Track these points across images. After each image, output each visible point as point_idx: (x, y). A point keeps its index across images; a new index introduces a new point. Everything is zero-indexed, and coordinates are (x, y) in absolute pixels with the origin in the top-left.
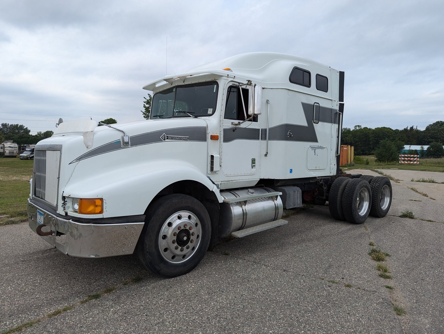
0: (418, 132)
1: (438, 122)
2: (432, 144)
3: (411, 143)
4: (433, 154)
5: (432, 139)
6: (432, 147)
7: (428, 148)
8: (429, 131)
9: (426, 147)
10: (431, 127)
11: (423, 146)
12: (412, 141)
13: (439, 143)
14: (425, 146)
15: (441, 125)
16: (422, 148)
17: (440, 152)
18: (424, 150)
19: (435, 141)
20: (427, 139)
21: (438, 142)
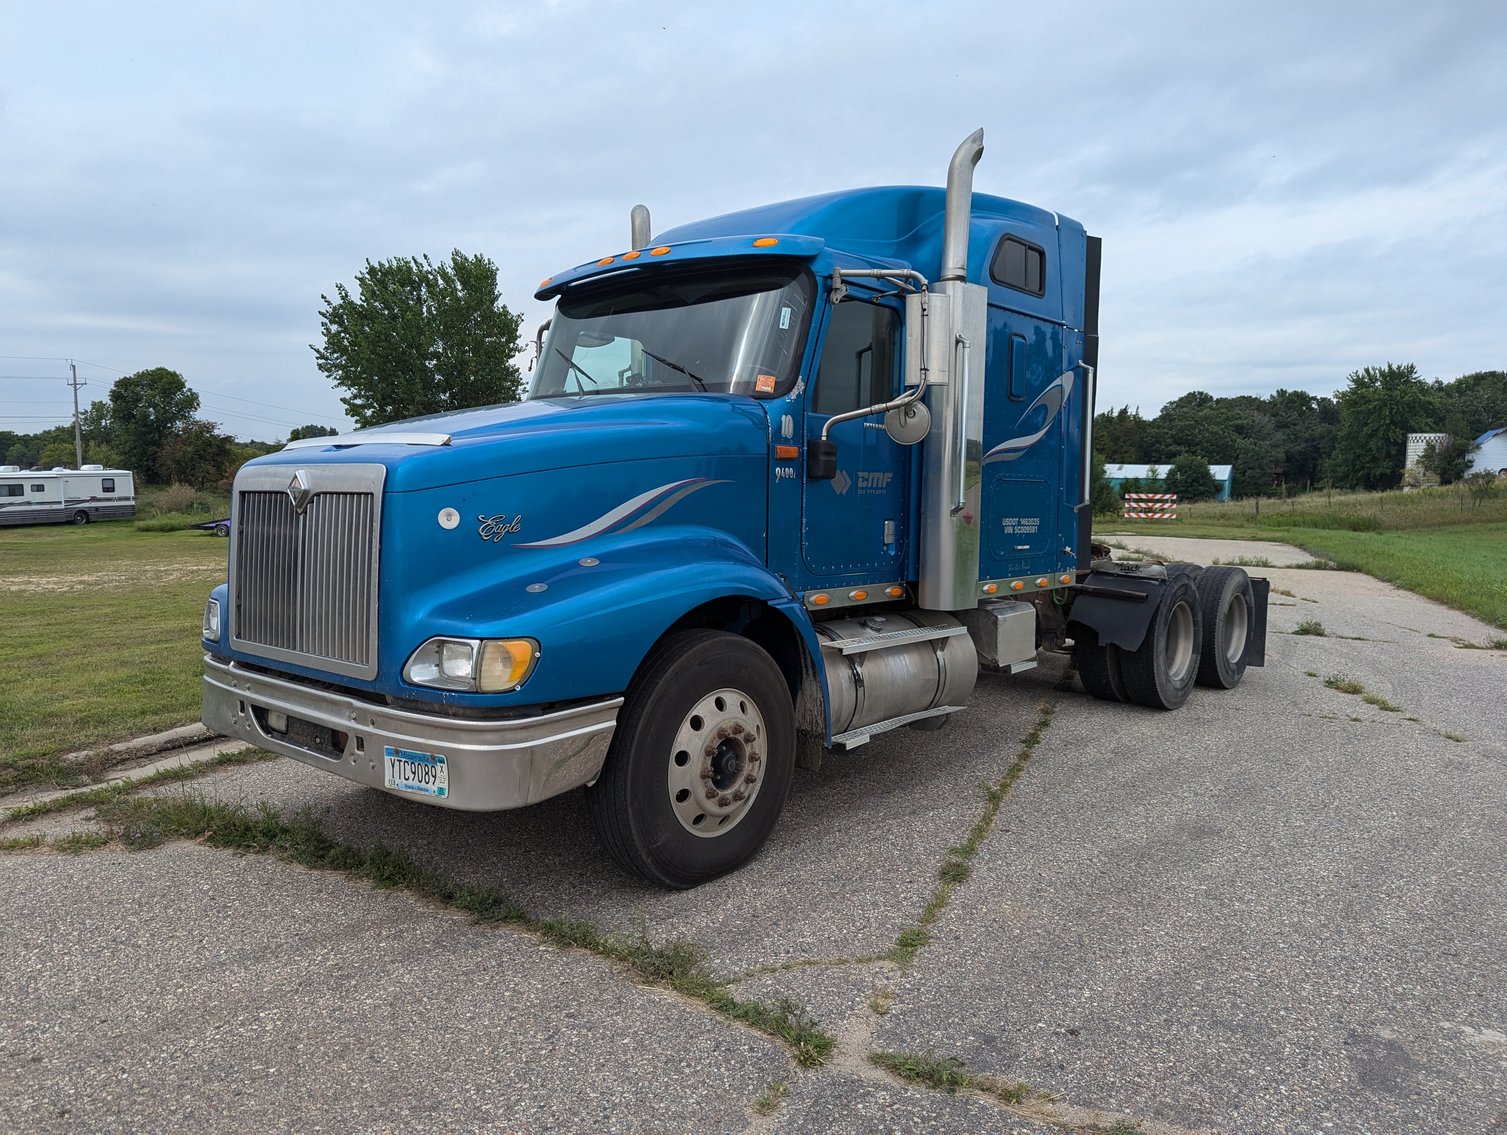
0: (1138, 422)
1: (1192, 396)
2: (1180, 459)
3: (1123, 457)
5: (1179, 445)
6: (1179, 471)
7: (1171, 473)
8: (1171, 420)
9: (1163, 471)
10: (1173, 409)
11: (1157, 466)
12: (1126, 452)
13: (1199, 457)
14: (1161, 466)
15: (1199, 405)
16: (1154, 472)
17: (1201, 485)
18: (1159, 477)
19: (1186, 452)
20: (1167, 446)
21: (1195, 453)
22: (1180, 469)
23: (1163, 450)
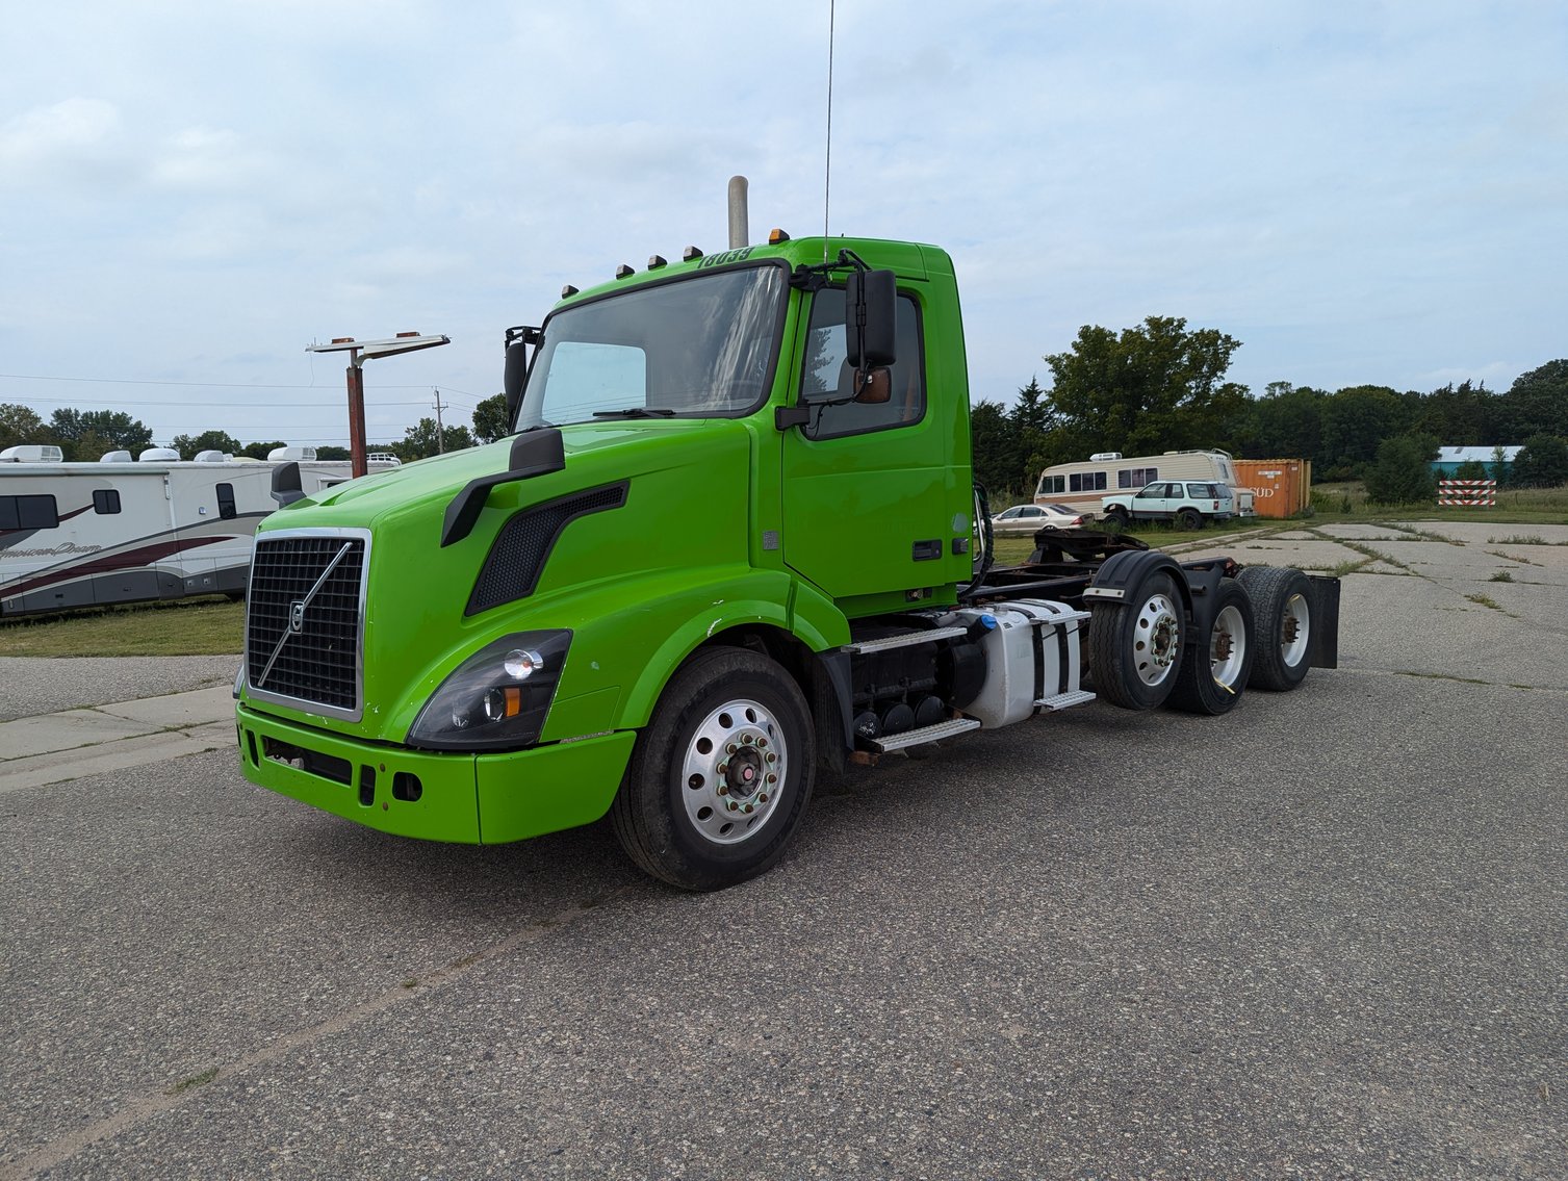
0: (1483, 396)
2: (1533, 439)
3: (1463, 439)
4: (1536, 475)
5: (1533, 422)
6: (1532, 452)
7: (1520, 455)
8: (1523, 395)
9: (1511, 453)
10: (1531, 381)
11: (1504, 448)
12: (1466, 433)
13: (1556, 437)
14: (1508, 448)
15: (1562, 376)
16: (1500, 454)
19: (1542, 431)
20: (1517, 424)
21: (1552, 432)
22: (1530, 450)
23: (1513, 429)
